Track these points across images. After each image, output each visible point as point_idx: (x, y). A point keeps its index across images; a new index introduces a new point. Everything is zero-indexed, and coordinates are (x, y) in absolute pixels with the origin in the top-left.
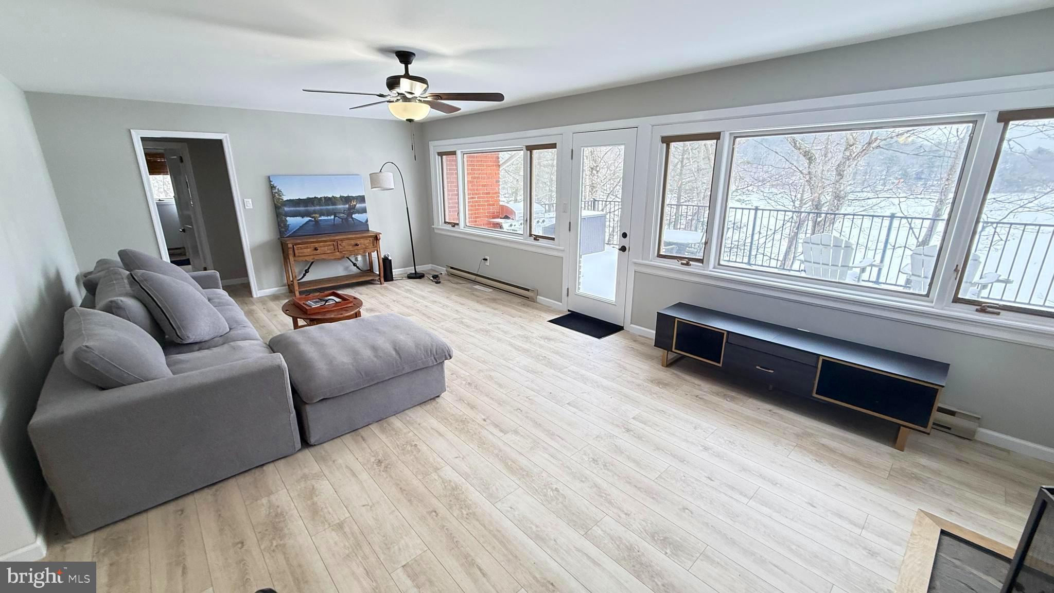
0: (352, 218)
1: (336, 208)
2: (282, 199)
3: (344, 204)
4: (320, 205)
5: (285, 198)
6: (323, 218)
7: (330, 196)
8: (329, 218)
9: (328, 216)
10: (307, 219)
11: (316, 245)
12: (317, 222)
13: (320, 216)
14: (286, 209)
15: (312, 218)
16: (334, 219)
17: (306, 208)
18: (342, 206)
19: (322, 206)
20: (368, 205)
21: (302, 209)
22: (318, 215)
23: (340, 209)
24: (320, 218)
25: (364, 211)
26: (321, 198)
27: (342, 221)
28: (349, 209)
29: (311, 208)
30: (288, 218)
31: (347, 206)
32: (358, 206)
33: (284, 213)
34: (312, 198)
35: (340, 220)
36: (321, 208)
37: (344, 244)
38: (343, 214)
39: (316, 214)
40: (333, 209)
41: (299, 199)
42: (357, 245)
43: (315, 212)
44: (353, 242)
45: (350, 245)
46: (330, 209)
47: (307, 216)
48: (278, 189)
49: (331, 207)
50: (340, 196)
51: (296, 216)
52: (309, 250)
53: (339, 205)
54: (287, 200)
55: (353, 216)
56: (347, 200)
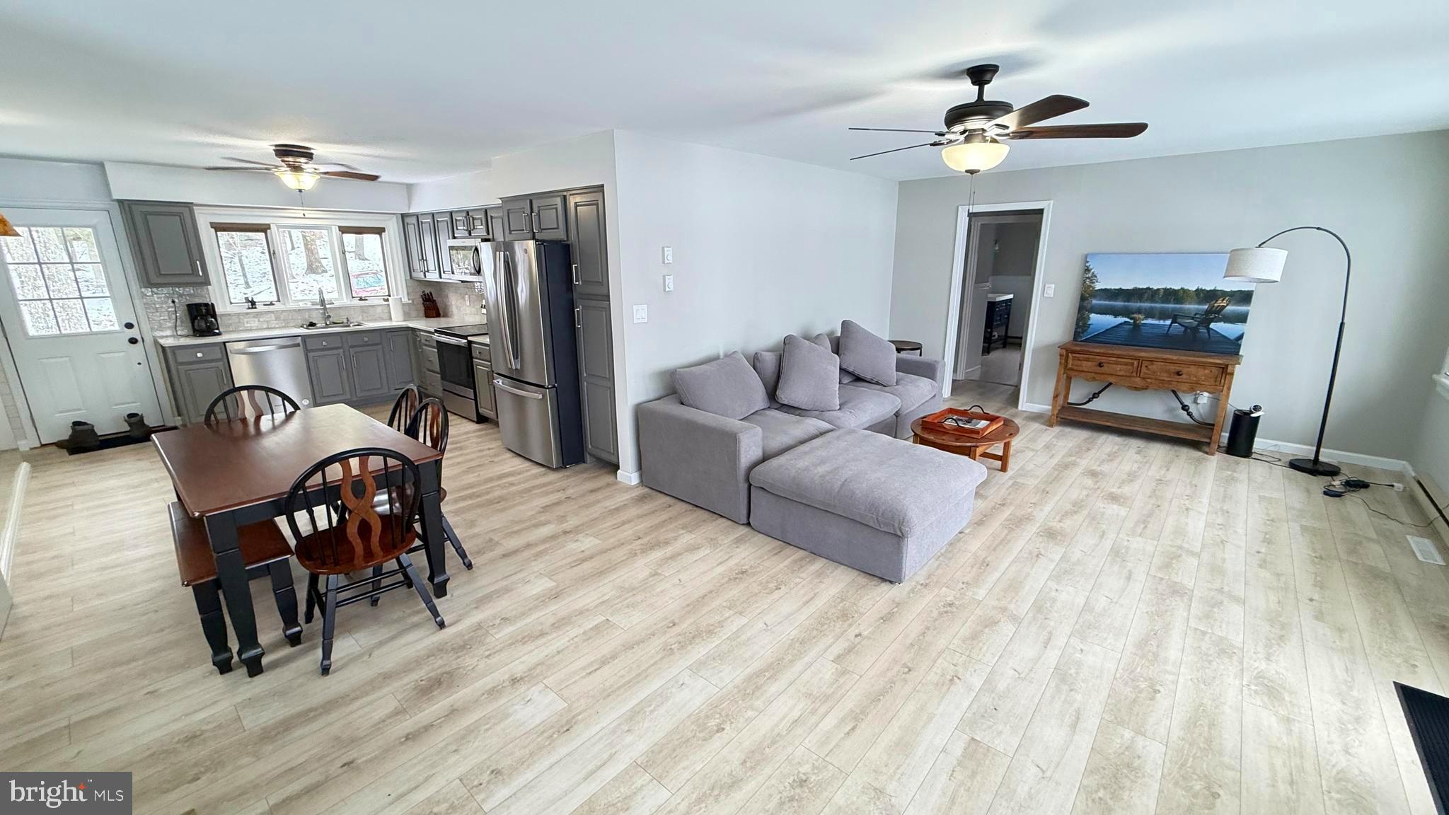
0: (1209, 329)
1: (1181, 308)
2: (1094, 288)
3: (1200, 303)
4: (1153, 301)
5: (1098, 286)
6: (1149, 321)
7: (1177, 288)
8: (1162, 322)
9: (1160, 319)
10: (1121, 320)
11: (1104, 359)
12: (1136, 326)
13: (1146, 318)
14: (1094, 302)
15: (1131, 319)
16: (1170, 325)
17: (1126, 304)
18: (1196, 306)
19: (1157, 302)
20: (1253, 309)
21: (1119, 304)
22: (1141, 317)
23: (1189, 309)
24: (1145, 322)
25: (1242, 318)
26: (1158, 289)
27: (1185, 331)
28: (1208, 312)
29: (1134, 305)
30: (1092, 316)
31: (1206, 307)
32: (1231, 308)
33: (1089, 307)
34: (1142, 289)
35: (1183, 329)
36: (1153, 305)
37: (1155, 366)
38: (1193, 318)
39: (1140, 313)
40: (1174, 310)
41: (1121, 290)
42: (1178, 374)
43: (1139, 311)
44: (1173, 368)
45: (1168, 372)
46: (1168, 308)
47: (1123, 315)
48: (1093, 273)
49: (1171, 306)
50: (1197, 290)
51: (1106, 314)
52: (1090, 363)
53: (1190, 303)
54: (1101, 290)
55: (1212, 325)
56: (1211, 295)
